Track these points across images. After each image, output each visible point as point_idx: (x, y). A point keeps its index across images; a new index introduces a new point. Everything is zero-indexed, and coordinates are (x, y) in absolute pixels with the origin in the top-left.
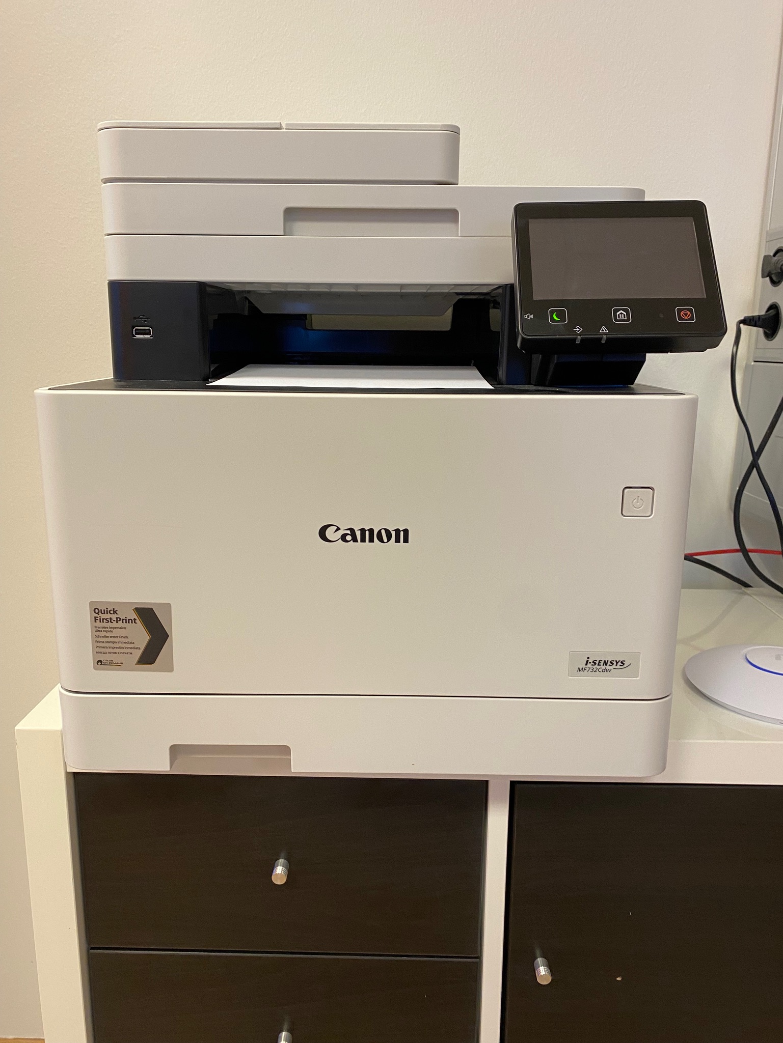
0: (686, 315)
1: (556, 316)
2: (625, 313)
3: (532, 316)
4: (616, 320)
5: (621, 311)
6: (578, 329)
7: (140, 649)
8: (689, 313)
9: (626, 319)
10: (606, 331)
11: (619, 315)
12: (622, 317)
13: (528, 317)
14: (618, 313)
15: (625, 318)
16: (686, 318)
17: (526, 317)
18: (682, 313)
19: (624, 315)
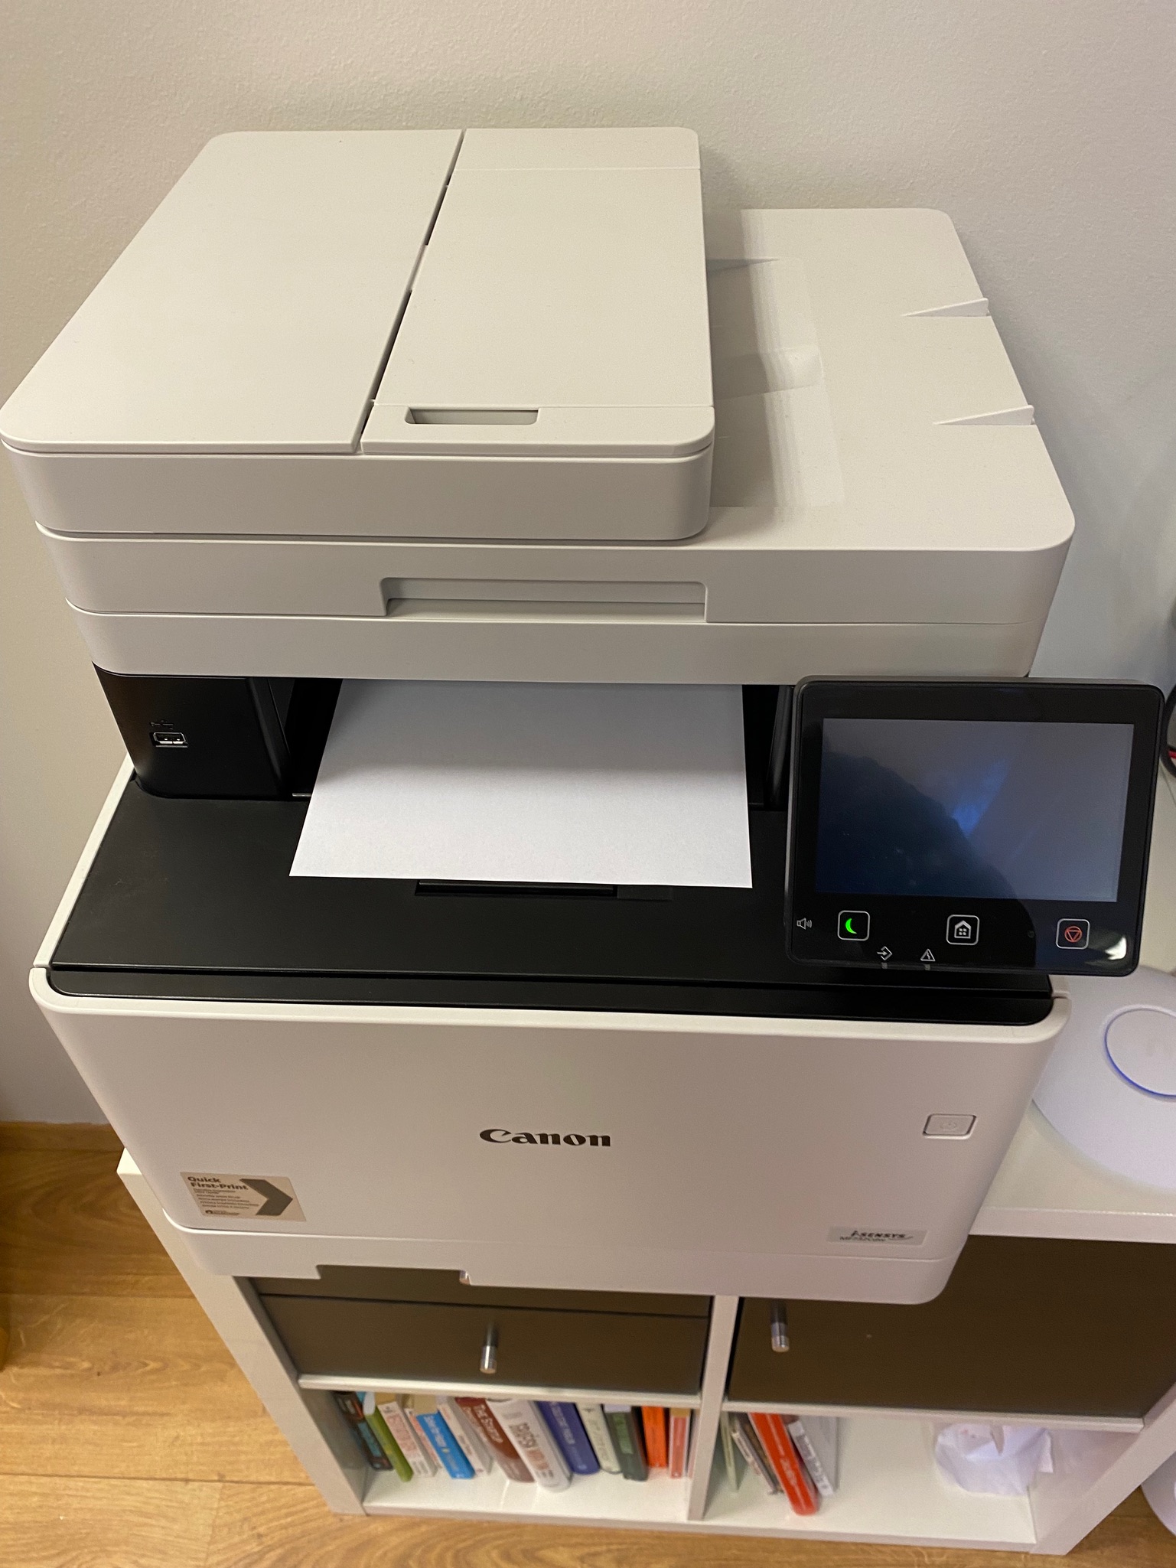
0: (1073, 934)
1: (853, 927)
2: (969, 927)
3: (810, 924)
4: (952, 939)
5: (964, 923)
6: (885, 953)
7: (257, 1205)
8: (1080, 931)
9: (969, 937)
10: (932, 958)
11: (958, 930)
12: (963, 935)
13: (803, 924)
14: (957, 927)
15: (967, 935)
16: (1073, 941)
17: (799, 923)
18: (1068, 931)
19: (968, 929)
